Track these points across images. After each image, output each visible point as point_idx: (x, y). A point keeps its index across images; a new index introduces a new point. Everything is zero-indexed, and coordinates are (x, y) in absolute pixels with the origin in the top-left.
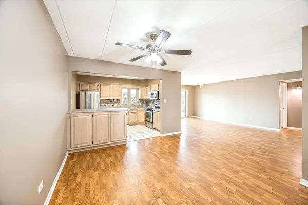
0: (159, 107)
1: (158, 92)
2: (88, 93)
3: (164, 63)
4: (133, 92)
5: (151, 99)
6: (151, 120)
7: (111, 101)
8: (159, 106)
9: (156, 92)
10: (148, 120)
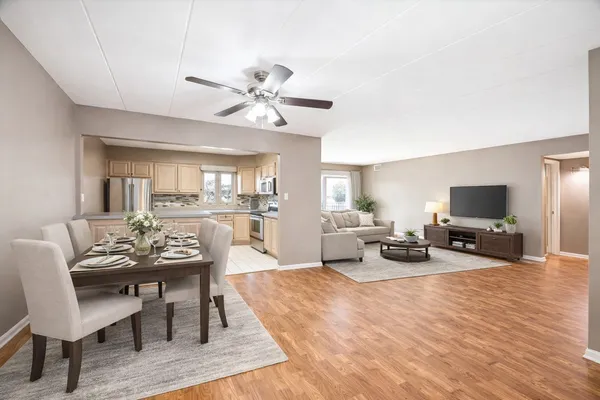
0: (276, 210)
1: (275, 179)
2: (129, 180)
3: (282, 122)
4: (226, 179)
5: (261, 193)
6: (260, 235)
7: (180, 197)
8: (276, 206)
9: (271, 180)
10: (255, 234)
